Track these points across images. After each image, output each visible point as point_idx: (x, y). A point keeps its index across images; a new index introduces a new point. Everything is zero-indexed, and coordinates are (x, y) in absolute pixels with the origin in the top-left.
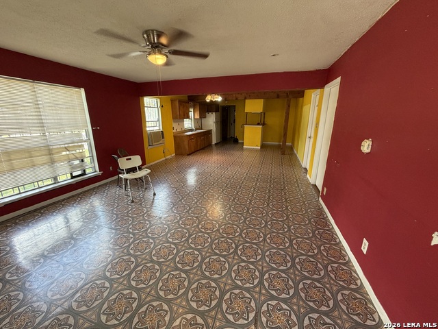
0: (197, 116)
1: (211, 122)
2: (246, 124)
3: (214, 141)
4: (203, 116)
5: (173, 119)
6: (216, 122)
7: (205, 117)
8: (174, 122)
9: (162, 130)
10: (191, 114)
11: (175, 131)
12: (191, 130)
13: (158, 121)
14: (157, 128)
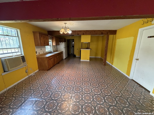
0: (54, 44)
1: (62, 47)
2: (82, 49)
3: (64, 57)
4: (57, 44)
5: (36, 45)
6: (65, 47)
7: (59, 45)
8: (37, 48)
9: (23, 55)
10: (50, 43)
11: (38, 54)
12: (50, 52)
13: (20, 47)
14: (19, 53)
